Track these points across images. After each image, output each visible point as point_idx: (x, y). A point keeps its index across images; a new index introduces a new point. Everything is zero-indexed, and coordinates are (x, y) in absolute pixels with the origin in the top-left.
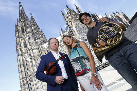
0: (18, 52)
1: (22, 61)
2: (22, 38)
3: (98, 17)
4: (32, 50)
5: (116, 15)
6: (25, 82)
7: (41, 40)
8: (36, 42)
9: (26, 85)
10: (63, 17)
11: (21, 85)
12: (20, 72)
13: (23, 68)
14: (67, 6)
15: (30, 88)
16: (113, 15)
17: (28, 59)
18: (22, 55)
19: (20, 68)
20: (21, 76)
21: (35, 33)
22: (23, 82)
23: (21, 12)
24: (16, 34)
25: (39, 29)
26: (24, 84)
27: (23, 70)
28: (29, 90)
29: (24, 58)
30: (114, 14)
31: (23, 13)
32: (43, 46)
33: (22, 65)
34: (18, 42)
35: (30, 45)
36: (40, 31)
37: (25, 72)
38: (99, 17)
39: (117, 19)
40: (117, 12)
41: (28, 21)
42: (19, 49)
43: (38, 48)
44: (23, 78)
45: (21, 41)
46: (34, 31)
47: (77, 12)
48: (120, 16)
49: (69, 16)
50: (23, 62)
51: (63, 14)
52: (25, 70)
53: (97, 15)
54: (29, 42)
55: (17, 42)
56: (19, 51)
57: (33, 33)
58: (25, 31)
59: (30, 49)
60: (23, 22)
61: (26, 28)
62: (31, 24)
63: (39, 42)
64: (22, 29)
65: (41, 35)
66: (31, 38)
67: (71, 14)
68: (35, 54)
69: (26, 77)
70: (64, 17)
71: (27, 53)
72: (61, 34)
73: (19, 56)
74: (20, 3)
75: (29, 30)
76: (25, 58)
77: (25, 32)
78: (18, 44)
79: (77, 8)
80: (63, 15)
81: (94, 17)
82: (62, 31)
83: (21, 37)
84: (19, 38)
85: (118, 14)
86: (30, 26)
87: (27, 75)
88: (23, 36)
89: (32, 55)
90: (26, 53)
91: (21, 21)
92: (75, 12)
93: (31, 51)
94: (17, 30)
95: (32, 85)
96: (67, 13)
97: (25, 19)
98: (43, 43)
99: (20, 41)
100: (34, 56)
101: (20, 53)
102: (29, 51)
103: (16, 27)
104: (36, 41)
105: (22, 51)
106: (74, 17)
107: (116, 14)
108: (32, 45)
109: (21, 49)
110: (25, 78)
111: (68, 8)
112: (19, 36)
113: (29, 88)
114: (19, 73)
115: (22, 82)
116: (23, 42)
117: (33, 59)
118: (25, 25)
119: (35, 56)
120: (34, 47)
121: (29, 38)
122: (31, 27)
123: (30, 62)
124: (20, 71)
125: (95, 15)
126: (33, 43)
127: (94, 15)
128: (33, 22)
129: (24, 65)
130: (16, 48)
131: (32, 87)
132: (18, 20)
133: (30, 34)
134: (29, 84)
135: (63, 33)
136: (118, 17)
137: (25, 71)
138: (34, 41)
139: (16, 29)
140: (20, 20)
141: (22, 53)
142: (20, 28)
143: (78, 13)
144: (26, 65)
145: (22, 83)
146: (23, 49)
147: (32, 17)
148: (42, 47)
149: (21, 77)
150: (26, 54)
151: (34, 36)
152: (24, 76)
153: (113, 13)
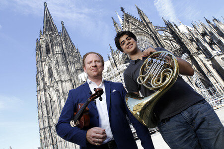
0: (38, 84)
1: (44, 100)
2: (47, 62)
3: (177, 27)
4: (62, 82)
5: (213, 25)
6: (48, 134)
7: (76, 66)
8: (68, 69)
9: (49, 139)
10: (115, 28)
11: (41, 140)
12: (41, 118)
13: (46, 112)
14: (122, 8)
15: (55, 146)
16: (207, 25)
17: (54, 97)
18: (45, 90)
19: (40, 111)
20: (42, 123)
21: (67, 54)
22: (45, 134)
23: (46, 19)
24: (37, 54)
25: (73, 47)
26: (45, 138)
27: (46, 114)
28: (54, 148)
29: (48, 96)
30: (209, 22)
31: (49, 20)
32: (79, 76)
33: (44, 106)
34: (39, 68)
35: (58, 74)
36: (76, 51)
37: (48, 119)
38: (179, 27)
39: (214, 31)
40: (215, 19)
41: (57, 34)
42: (40, 79)
43: (71, 80)
44: (44, 128)
45: (44, 66)
46: (65, 51)
47: (139, 19)
48: (221, 27)
49: (126, 26)
50: (46, 101)
51: (115, 23)
52: (48, 115)
53: (175, 25)
54: (57, 70)
55: (37, 68)
56: (41, 82)
57: (63, 54)
58: (51, 50)
59: (58, 81)
60: (49, 36)
61: (52, 45)
62: (60, 38)
63: (73, 69)
64: (47, 46)
65: (76, 57)
66: (61, 63)
67: (128, 23)
68: (65, 90)
69: (50, 127)
70: (117, 28)
71: (53, 86)
72: (109, 58)
73: (40, 91)
74: (45, 4)
75: (57, 49)
76: (50, 95)
77: (51, 53)
78: (39, 72)
79: (139, 12)
80: (115, 25)
81: (170, 29)
82: (112, 53)
83: (45, 61)
84: (42, 62)
85: (216, 22)
86: (60, 42)
87: (51, 123)
88: (47, 58)
89: (61, 91)
90: (51, 87)
91: (46, 35)
92: (135, 20)
93: (60, 85)
94: (39, 48)
95: (58, 141)
96: (121, 21)
97: (52, 31)
98: (80, 71)
99: (42, 67)
100: (64, 93)
101: (42, 87)
102: (56, 84)
103: (37, 43)
104: (68, 67)
105: (45, 83)
106: (133, 27)
107: (213, 23)
108: (62, 73)
109: (43, 80)
110: (48, 129)
111: (123, 12)
112: (41, 58)
113: (53, 145)
114: (39, 119)
115: (42, 134)
116: (47, 68)
117: (61, 97)
118: (51, 41)
119: (66, 92)
120: (65, 77)
121: (57, 63)
122: (61, 45)
123: (56, 102)
124: (41, 116)
125: (173, 24)
126: (63, 71)
127: (170, 24)
128: (65, 36)
129: (47, 107)
130: (37, 78)
131: (58, 143)
132: (41, 32)
133: (59, 55)
134: (54, 139)
135: (113, 55)
136: (216, 28)
137: (48, 117)
138: (65, 68)
139: (38, 46)
140: (44, 32)
141: (44, 86)
142: (44, 45)
143: (141, 21)
144: (50, 106)
145: (43, 136)
146: (46, 80)
147: (63, 27)
148: (77, 79)
149: (42, 126)
150: (51, 89)
151: (66, 60)
152: (47, 125)
153: (207, 21)
